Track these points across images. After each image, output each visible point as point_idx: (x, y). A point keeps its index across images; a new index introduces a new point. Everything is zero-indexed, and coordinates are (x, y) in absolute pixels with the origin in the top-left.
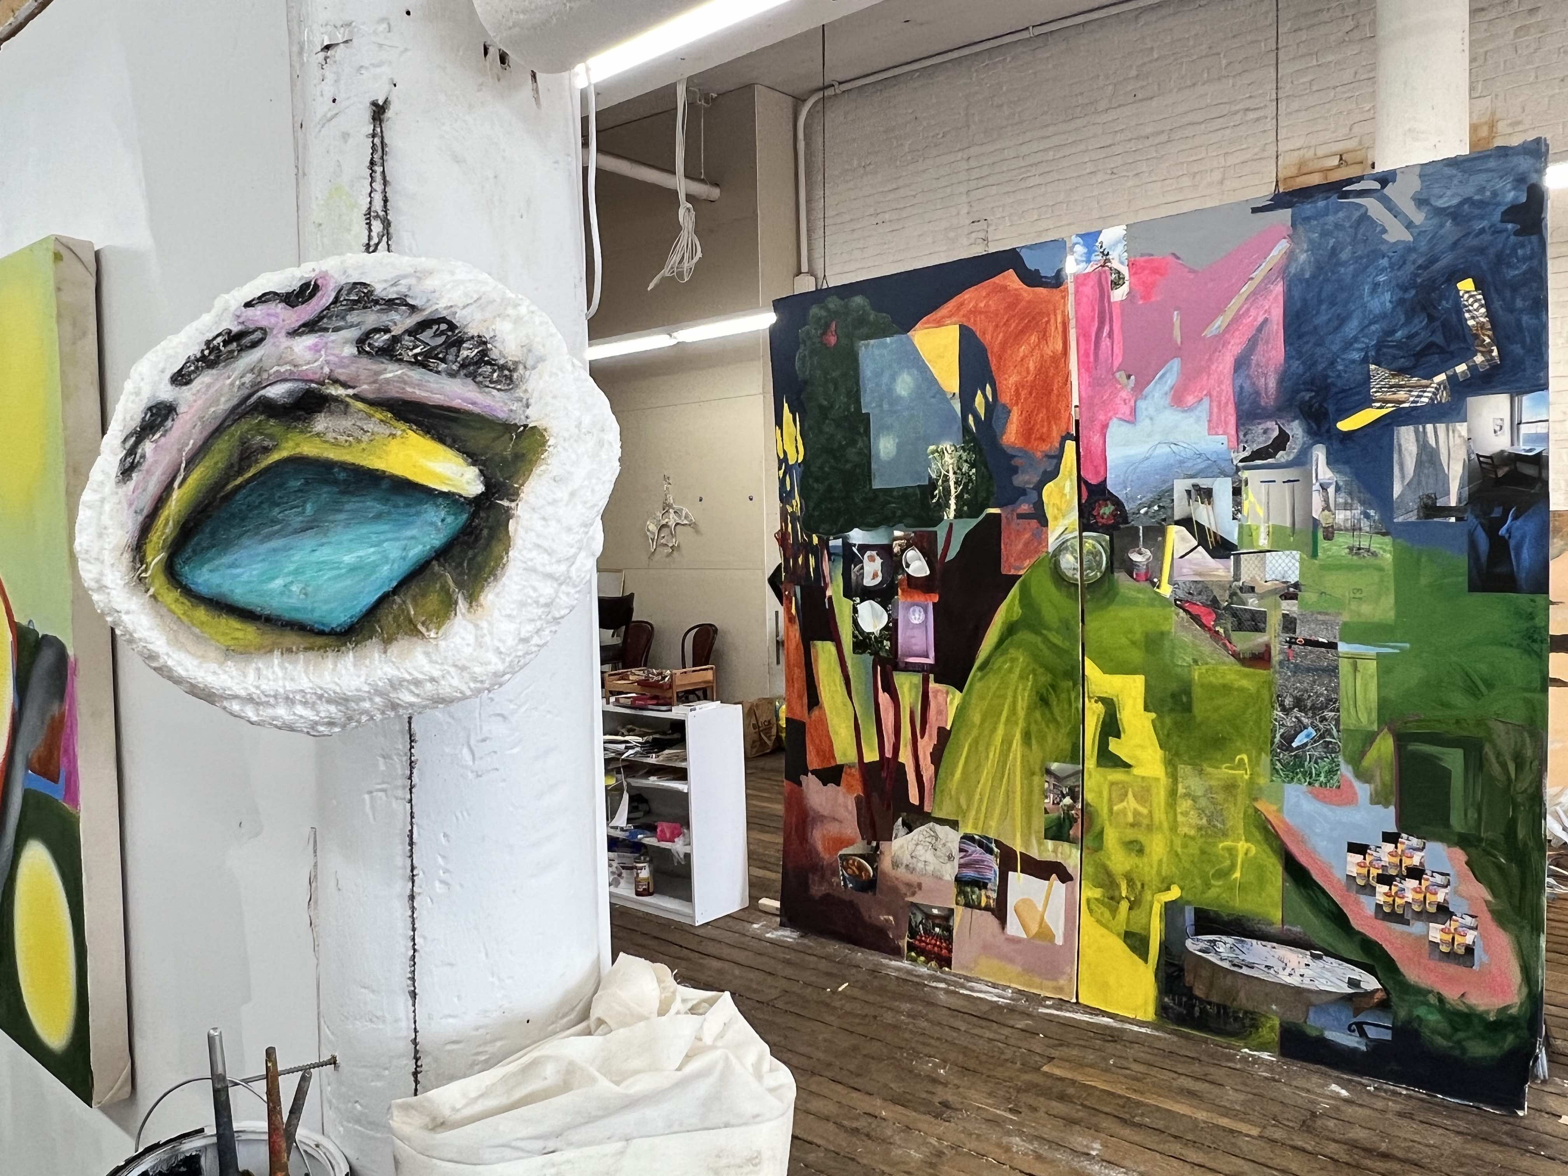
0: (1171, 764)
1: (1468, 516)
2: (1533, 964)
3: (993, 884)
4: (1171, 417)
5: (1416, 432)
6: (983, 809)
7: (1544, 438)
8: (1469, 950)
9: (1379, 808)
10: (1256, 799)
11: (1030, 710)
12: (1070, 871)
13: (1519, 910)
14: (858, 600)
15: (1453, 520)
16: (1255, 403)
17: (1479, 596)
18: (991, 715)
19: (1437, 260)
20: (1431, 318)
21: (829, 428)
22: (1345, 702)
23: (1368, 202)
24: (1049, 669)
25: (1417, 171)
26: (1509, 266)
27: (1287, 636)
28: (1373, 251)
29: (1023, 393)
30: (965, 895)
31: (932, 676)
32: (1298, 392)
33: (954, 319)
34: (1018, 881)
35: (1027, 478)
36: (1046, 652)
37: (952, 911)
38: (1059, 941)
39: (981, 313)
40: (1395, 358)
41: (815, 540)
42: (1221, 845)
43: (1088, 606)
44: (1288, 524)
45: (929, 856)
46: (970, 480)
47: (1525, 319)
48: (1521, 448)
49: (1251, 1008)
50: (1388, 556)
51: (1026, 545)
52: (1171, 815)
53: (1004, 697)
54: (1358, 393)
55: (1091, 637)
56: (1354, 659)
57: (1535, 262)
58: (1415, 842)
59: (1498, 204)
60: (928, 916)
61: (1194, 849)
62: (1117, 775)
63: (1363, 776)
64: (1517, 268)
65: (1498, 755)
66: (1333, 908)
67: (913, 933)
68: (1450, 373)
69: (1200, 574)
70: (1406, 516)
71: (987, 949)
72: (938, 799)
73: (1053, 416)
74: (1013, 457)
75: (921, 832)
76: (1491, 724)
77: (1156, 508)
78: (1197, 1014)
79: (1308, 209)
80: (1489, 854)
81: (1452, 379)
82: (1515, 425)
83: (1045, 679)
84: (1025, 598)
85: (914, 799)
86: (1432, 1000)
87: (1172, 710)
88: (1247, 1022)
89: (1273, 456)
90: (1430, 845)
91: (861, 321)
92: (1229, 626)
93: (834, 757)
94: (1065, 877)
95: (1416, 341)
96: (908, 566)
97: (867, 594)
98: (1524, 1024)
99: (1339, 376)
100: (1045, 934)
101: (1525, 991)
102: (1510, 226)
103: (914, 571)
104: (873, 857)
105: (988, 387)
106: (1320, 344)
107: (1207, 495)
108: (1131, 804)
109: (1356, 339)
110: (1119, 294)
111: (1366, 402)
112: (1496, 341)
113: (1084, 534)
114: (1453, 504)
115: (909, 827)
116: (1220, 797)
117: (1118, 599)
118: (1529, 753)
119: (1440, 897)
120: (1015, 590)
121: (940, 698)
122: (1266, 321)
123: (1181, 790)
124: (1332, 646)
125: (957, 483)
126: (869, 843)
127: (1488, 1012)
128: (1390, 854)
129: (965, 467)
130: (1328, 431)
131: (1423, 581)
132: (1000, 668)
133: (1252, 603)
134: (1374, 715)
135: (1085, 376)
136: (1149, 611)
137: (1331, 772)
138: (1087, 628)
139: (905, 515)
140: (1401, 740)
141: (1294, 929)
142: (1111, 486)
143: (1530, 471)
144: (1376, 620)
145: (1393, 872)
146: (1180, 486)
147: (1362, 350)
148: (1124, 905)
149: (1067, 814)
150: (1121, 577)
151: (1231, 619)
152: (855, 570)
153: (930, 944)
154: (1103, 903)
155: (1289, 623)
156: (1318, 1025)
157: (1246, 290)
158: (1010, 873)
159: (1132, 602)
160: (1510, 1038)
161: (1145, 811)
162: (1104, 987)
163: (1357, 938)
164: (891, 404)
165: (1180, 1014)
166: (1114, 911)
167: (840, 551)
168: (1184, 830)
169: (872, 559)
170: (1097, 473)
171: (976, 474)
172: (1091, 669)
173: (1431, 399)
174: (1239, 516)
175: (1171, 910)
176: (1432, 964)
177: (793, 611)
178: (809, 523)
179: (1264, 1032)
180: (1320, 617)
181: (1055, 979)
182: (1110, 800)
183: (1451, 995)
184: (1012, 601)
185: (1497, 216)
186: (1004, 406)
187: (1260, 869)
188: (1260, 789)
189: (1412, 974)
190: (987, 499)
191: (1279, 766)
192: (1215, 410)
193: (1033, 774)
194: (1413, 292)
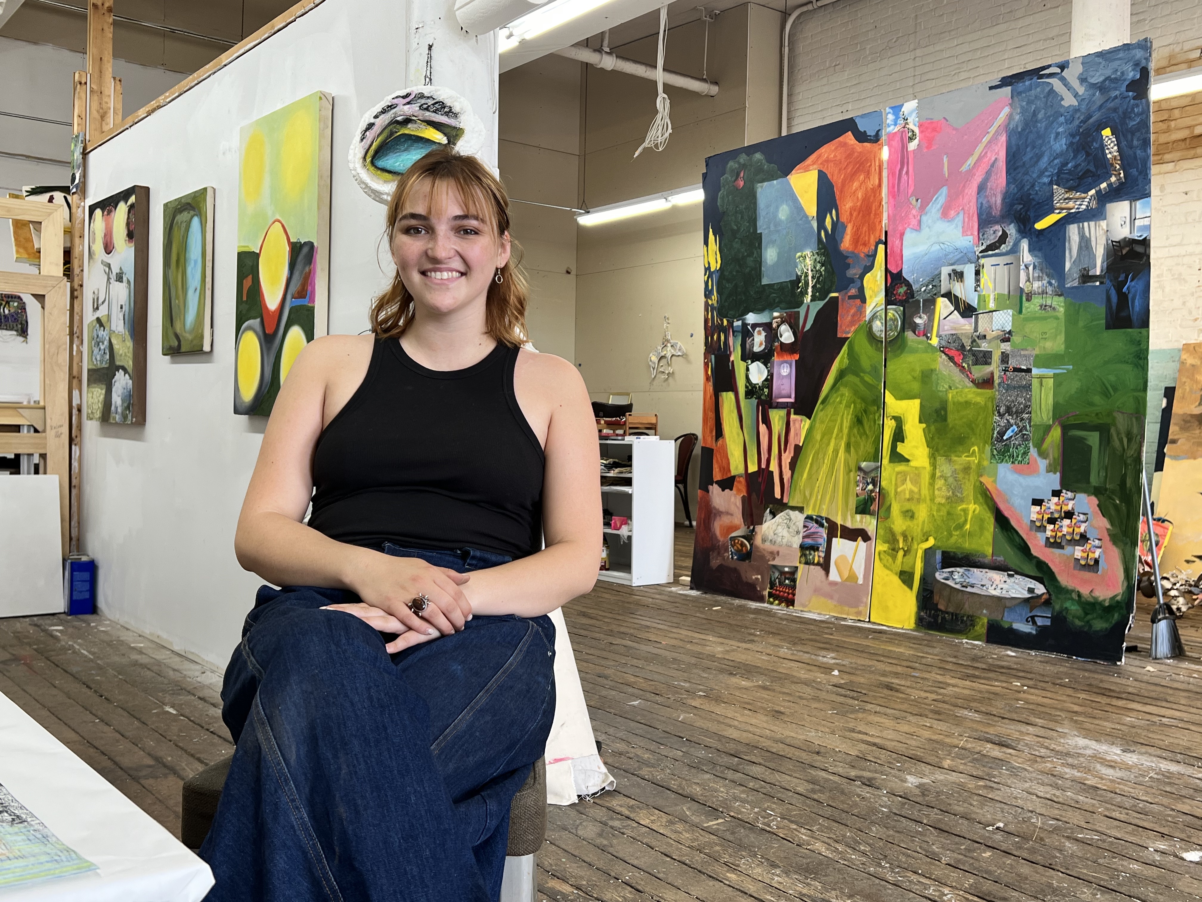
0: (933, 457)
1: (1106, 281)
2: (1130, 566)
3: (823, 548)
4: (941, 226)
5: (1079, 227)
6: (819, 497)
7: (1148, 228)
8: (1097, 561)
9: (1051, 474)
10: (981, 476)
11: (851, 428)
12: (869, 534)
13: (1125, 533)
14: (750, 362)
15: (1098, 283)
16: (989, 214)
17: (1110, 331)
18: (827, 434)
19: (1091, 117)
20: (1088, 154)
21: (736, 245)
22: (1034, 406)
23: (1053, 81)
24: (863, 399)
25: (1081, 60)
26: (1130, 118)
27: (1003, 366)
28: (1056, 112)
29: (855, 214)
30: (805, 555)
31: (792, 410)
32: (1015, 204)
33: (815, 166)
34: (839, 545)
35: (854, 271)
36: (862, 387)
37: (797, 567)
38: (860, 581)
39: (832, 161)
40: (1068, 181)
41: (725, 323)
42: (959, 508)
43: (889, 355)
44: (1006, 293)
45: (785, 533)
46: (821, 275)
47: (1138, 152)
48: (1136, 235)
49: (971, 613)
50: (1062, 309)
51: (853, 316)
52: (931, 491)
53: (836, 421)
54: (1047, 205)
55: (890, 377)
56: (1041, 378)
57: (1144, 116)
58: (1070, 495)
59: (1125, 80)
60: (782, 573)
61: (944, 512)
62: (901, 467)
63: (1042, 454)
64: (1135, 121)
65: (1118, 434)
66: (1022, 544)
67: (772, 585)
68: (1097, 189)
69: (955, 329)
70: (1072, 282)
71: (817, 591)
72: (792, 493)
73: (872, 228)
74: (847, 257)
75: (781, 517)
76: (1115, 414)
77: (931, 287)
78: (940, 621)
79: (1020, 86)
80: (1111, 498)
81: (1099, 192)
82: (1133, 220)
83: (860, 405)
84: (851, 354)
85: (778, 495)
86: (1074, 596)
87: (935, 421)
88: (969, 623)
89: (998, 248)
90: (1078, 495)
91: (759, 170)
92: (970, 363)
93: (730, 471)
94: (866, 538)
95: (1079, 169)
96: (781, 336)
97: (756, 357)
98: (1124, 605)
99: (1037, 194)
100: (853, 577)
101: (1126, 584)
102: (1131, 94)
103: (785, 339)
104: (750, 537)
105: (834, 211)
106: (1026, 173)
107: (959, 276)
108: (909, 485)
109: (1046, 169)
110: (913, 146)
111: (1051, 210)
112: (1123, 167)
113: (889, 307)
114: (1098, 273)
115: (774, 514)
116: (960, 476)
117: (907, 349)
118: (1135, 431)
119: (1082, 530)
120: (845, 348)
121: (797, 425)
122: (996, 159)
123: (938, 474)
124: (1029, 371)
125: (813, 277)
126: (748, 528)
127: (1105, 600)
128: (1056, 504)
129: (818, 266)
130: (1030, 230)
131: (1081, 324)
132: (834, 401)
133: (984, 346)
134: (1051, 414)
135: (892, 200)
136: (924, 356)
137: (1025, 453)
138: (888, 370)
139: (780, 302)
140: (1065, 429)
141: (999, 559)
142: (905, 274)
143: (1139, 249)
144: (1054, 352)
145: (1056, 515)
146: (945, 271)
147: (1049, 176)
148: (901, 553)
149: (870, 496)
150: (909, 334)
151: (972, 358)
152: (749, 341)
153: (784, 592)
154: (888, 555)
155: (1005, 358)
156: (1009, 620)
157: (985, 140)
158: (834, 539)
159: (914, 351)
160: (1116, 616)
161: (916, 490)
162: (885, 609)
163: (1034, 562)
164: (775, 226)
165: (930, 622)
166: (894, 558)
167: (740, 329)
168: (938, 500)
169: (759, 333)
170: (897, 266)
171: (825, 271)
172: (889, 398)
173: (1087, 206)
174: (978, 289)
175: (928, 553)
176: (1076, 572)
177: (709, 373)
178: (722, 311)
179: (977, 628)
180: (1022, 353)
181: (857, 606)
182: (896, 484)
183: (1085, 591)
184: (843, 356)
185: (1124, 88)
186: (843, 223)
187: (982, 520)
188: (984, 468)
189: (1064, 580)
190: (831, 287)
191: (995, 452)
192: (966, 220)
193: (851, 471)
194: (1078, 138)
